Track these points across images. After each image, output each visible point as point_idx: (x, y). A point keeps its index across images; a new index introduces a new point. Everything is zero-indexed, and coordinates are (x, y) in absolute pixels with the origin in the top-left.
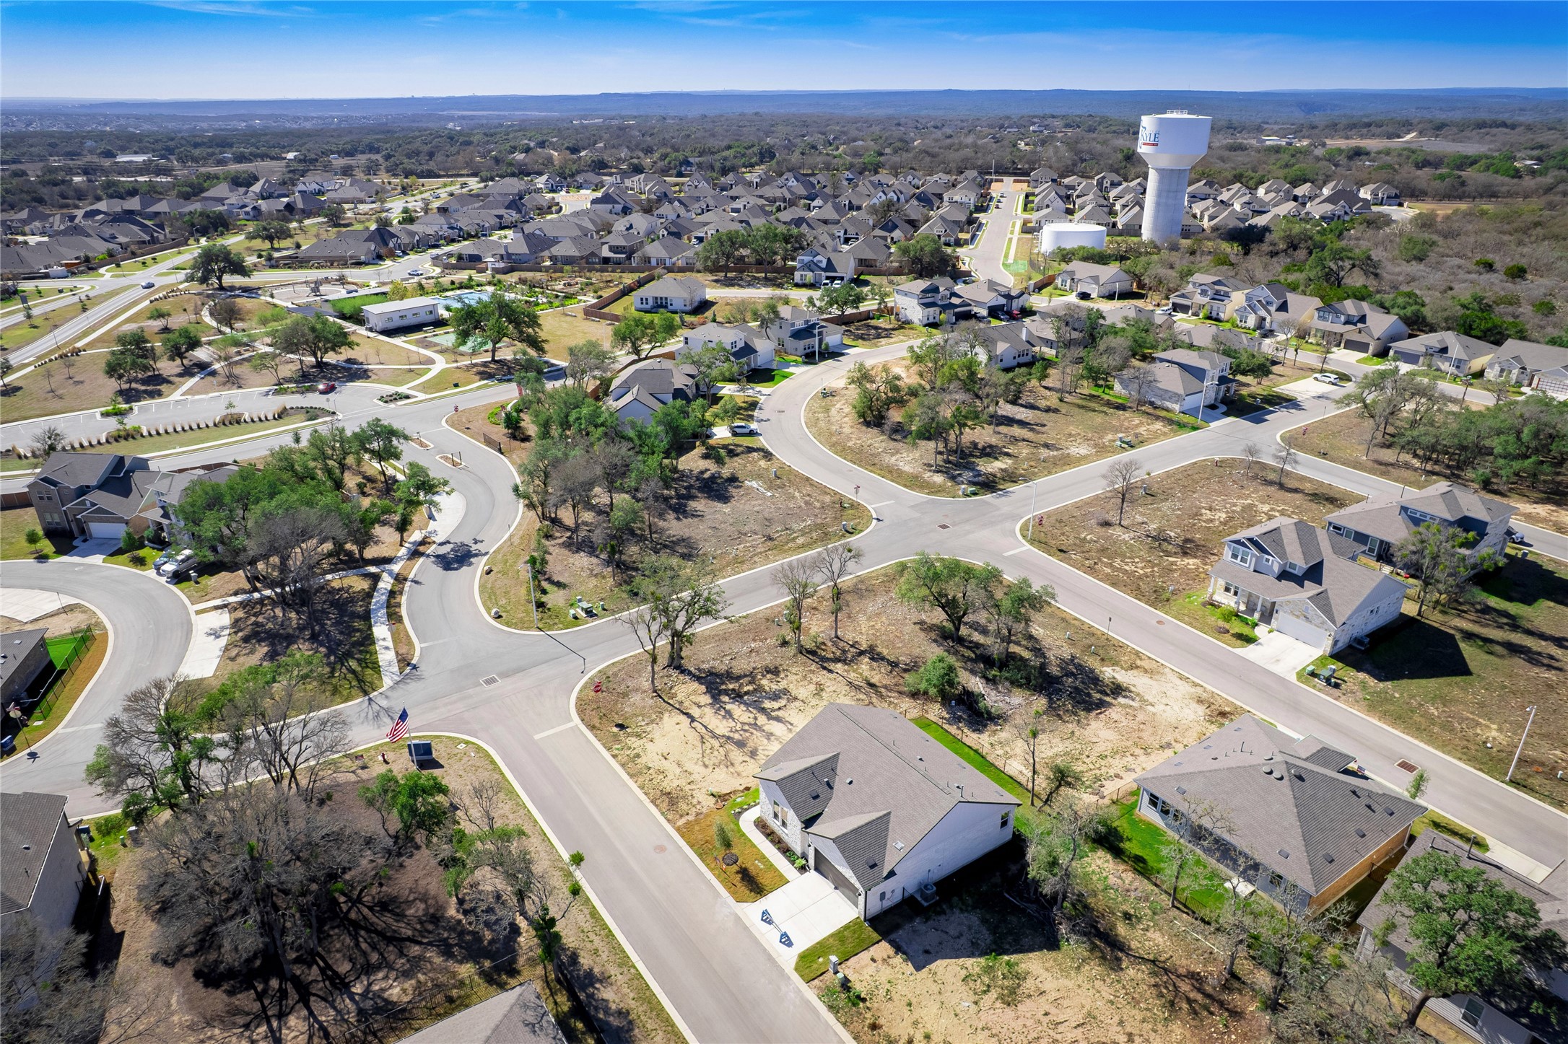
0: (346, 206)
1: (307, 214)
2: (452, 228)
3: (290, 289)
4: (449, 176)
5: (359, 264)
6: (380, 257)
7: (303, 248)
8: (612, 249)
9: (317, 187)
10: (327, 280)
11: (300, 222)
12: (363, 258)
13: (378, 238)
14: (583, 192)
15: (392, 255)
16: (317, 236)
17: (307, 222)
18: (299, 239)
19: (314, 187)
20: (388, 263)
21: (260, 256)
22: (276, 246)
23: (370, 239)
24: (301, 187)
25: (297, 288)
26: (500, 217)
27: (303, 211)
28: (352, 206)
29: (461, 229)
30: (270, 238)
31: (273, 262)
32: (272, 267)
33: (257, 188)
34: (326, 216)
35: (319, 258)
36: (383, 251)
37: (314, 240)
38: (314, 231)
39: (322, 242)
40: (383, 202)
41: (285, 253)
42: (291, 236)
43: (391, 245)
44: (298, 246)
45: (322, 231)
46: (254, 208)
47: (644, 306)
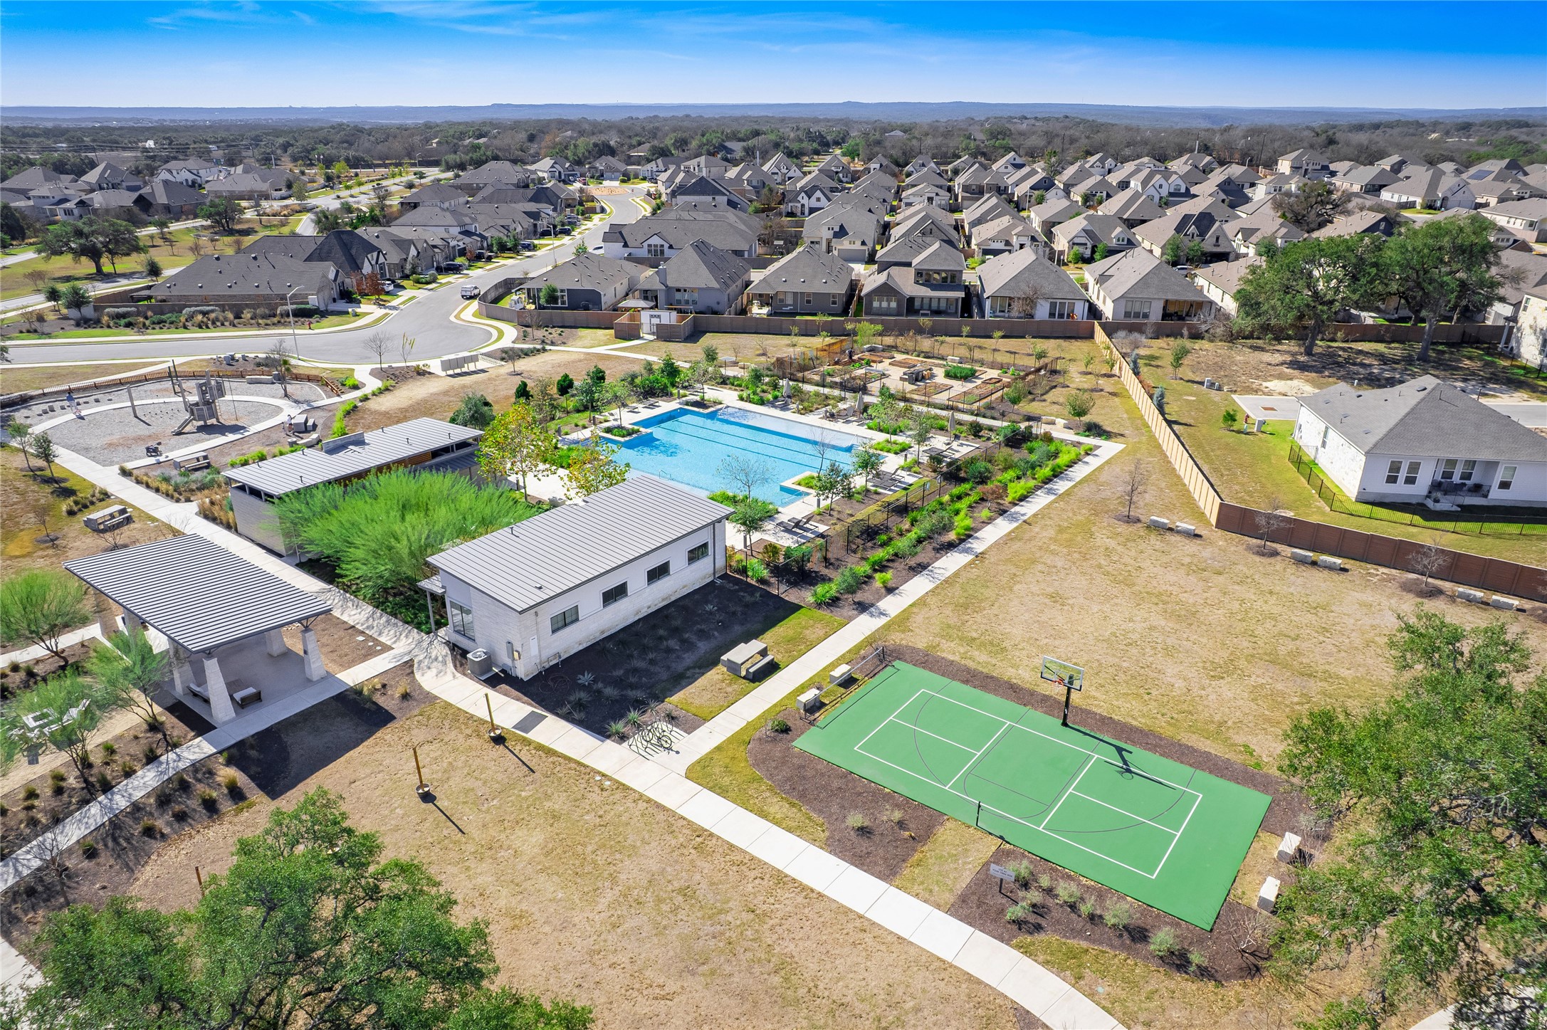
0: (244, 204)
1: (176, 213)
2: (467, 233)
3: (120, 402)
4: (385, 166)
5: (305, 314)
6: (346, 296)
7: (168, 273)
8: (923, 277)
9: (191, 177)
10: (233, 368)
11: (162, 225)
12: (313, 301)
13: (338, 252)
14: (606, 183)
15: (376, 289)
16: (195, 249)
17: (174, 227)
18: (159, 256)
19: (185, 176)
20: (368, 308)
21: (53, 295)
22: (107, 268)
23: (319, 255)
24: (164, 175)
25: (147, 398)
26: (535, 216)
27: (167, 209)
28: (252, 203)
29: (483, 237)
30: (94, 254)
31: (88, 311)
32: (84, 323)
33: (92, 176)
34: (209, 216)
35: (205, 300)
36: (351, 282)
37: (190, 259)
38: (189, 240)
39: (205, 264)
40: (301, 197)
41: (123, 285)
42: (138, 249)
43: (367, 269)
44: (154, 270)
45: (204, 240)
46: (81, 203)
47: (1400, 489)
